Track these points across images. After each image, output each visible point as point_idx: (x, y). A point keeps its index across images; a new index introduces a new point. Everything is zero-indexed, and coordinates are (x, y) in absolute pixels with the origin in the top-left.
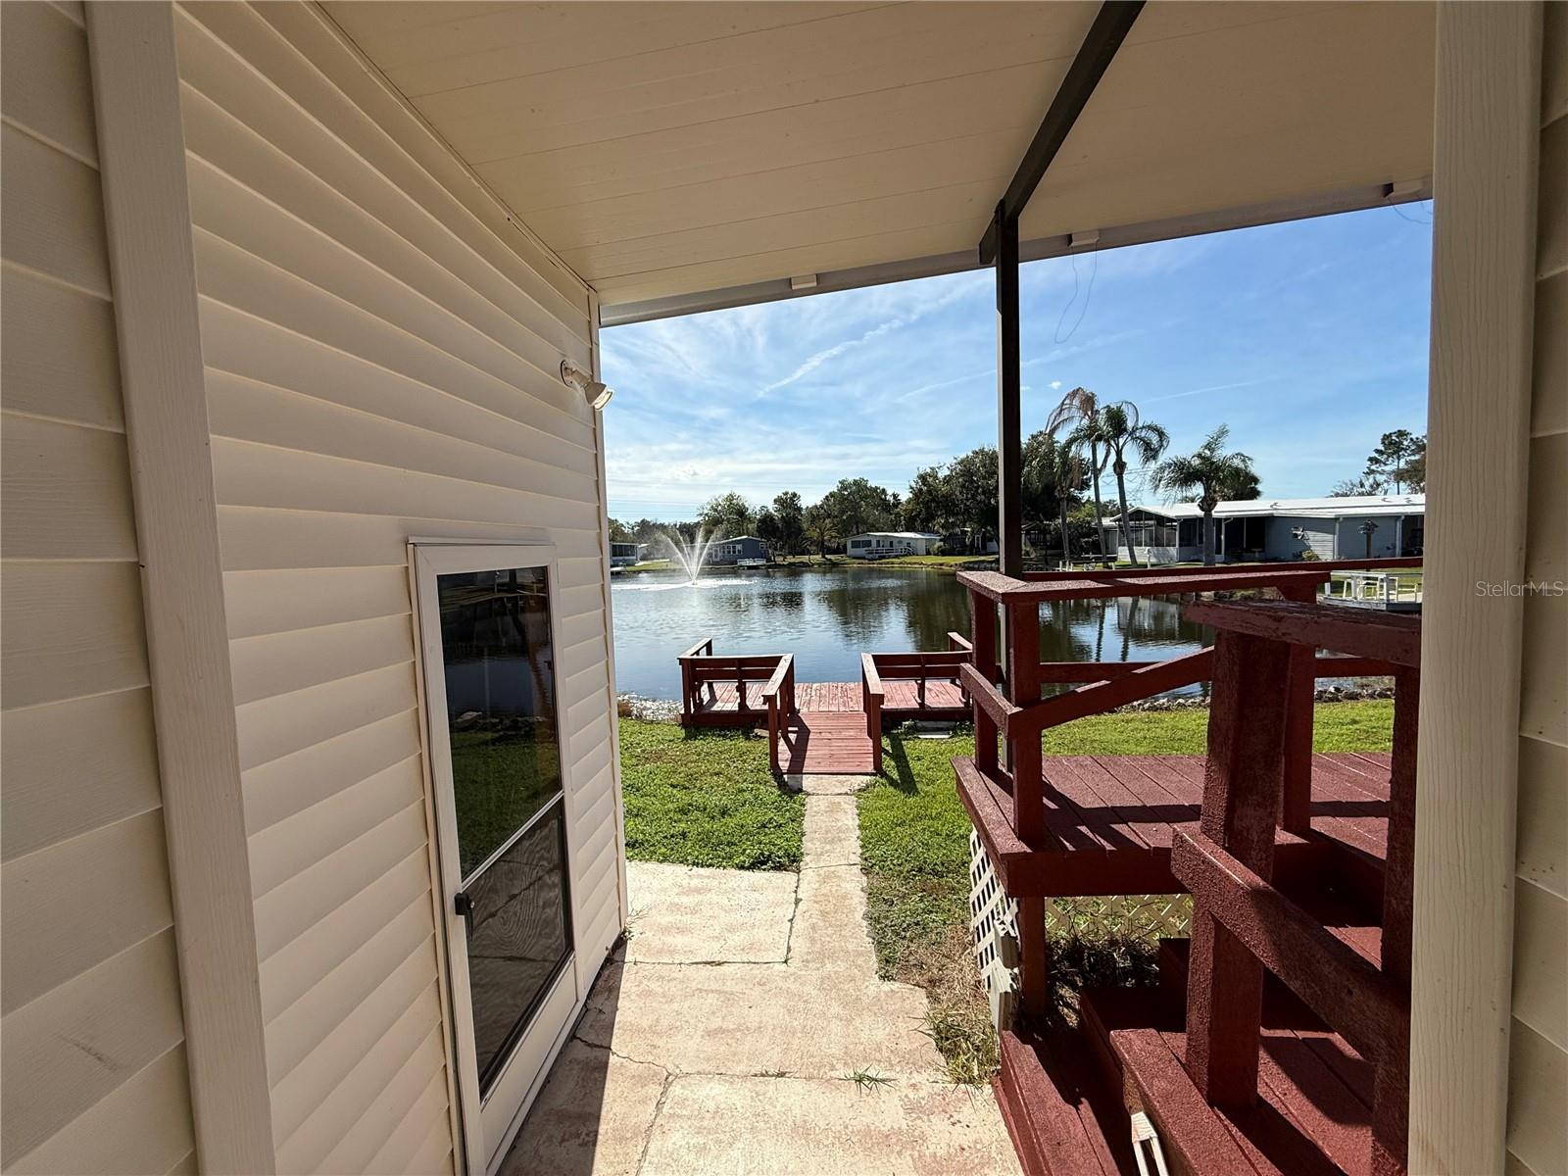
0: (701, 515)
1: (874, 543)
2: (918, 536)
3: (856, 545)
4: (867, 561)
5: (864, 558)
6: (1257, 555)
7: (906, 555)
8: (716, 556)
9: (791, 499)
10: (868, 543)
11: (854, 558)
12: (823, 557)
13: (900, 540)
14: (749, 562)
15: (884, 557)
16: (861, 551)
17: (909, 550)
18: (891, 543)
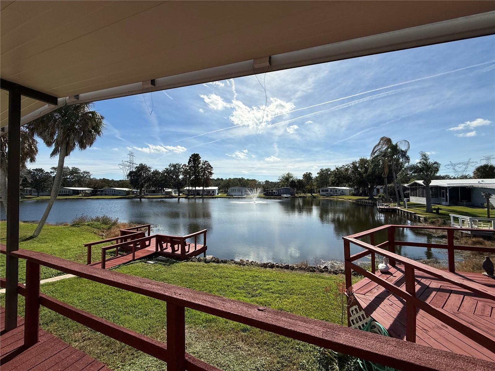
0: (279, 179)
1: (329, 191)
2: (347, 188)
3: (323, 191)
4: (326, 197)
5: (325, 196)
6: (465, 203)
7: (341, 195)
8: (276, 193)
9: (309, 174)
10: (327, 191)
11: (322, 195)
12: (312, 195)
13: (339, 190)
14: (285, 196)
15: (332, 196)
16: (324, 193)
17: (343, 193)
18: (336, 191)
